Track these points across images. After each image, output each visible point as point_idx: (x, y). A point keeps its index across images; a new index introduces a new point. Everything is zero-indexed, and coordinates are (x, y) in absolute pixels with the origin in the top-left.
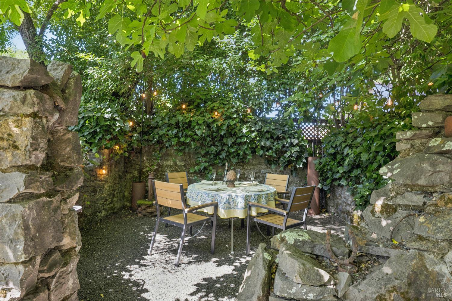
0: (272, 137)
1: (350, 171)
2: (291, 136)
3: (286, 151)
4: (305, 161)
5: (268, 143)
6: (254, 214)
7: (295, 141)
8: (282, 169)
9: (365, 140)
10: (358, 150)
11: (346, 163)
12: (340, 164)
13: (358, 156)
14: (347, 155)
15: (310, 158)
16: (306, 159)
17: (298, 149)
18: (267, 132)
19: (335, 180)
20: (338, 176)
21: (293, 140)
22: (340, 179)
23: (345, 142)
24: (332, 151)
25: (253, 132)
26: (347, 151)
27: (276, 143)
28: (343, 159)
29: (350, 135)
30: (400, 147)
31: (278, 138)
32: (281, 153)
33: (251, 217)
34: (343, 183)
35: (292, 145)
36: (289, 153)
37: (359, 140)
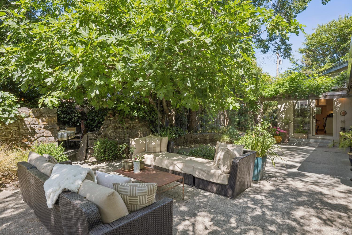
0: (66, 113)
1: (97, 125)
2: (74, 113)
3: (72, 119)
4: (80, 122)
5: (65, 116)
6: (70, 138)
7: (76, 115)
8: (71, 126)
9: (101, 115)
10: (100, 118)
11: (96, 122)
12: (94, 123)
13: (100, 120)
14: (96, 120)
15: (82, 121)
16: (81, 121)
17: (77, 117)
18: (65, 111)
19: (92, 128)
20: (93, 126)
21: (75, 114)
22: (94, 128)
23: (96, 115)
24: (91, 118)
25: (59, 111)
26: (96, 118)
27: (68, 115)
28: (95, 121)
29: (97, 113)
30: (105, 119)
31: (69, 114)
32: (70, 119)
33: (69, 140)
34: (95, 129)
35: (75, 116)
36: (74, 119)
37: (100, 115)
